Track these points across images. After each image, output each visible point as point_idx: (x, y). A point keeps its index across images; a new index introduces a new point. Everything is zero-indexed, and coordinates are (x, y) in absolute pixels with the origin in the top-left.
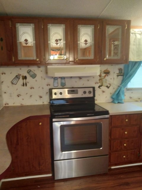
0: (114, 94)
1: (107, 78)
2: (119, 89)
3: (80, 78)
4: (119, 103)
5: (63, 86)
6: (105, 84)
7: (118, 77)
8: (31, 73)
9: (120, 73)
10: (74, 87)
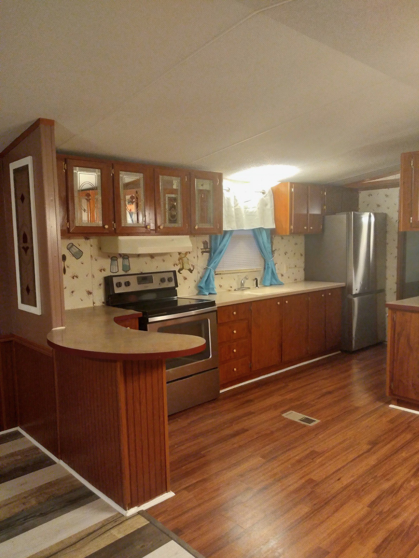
0: (200, 281)
2: (208, 273)
3: (152, 256)
5: (126, 271)
6: (187, 266)
7: (203, 254)
8: (74, 250)
9: (206, 249)
10: (143, 272)
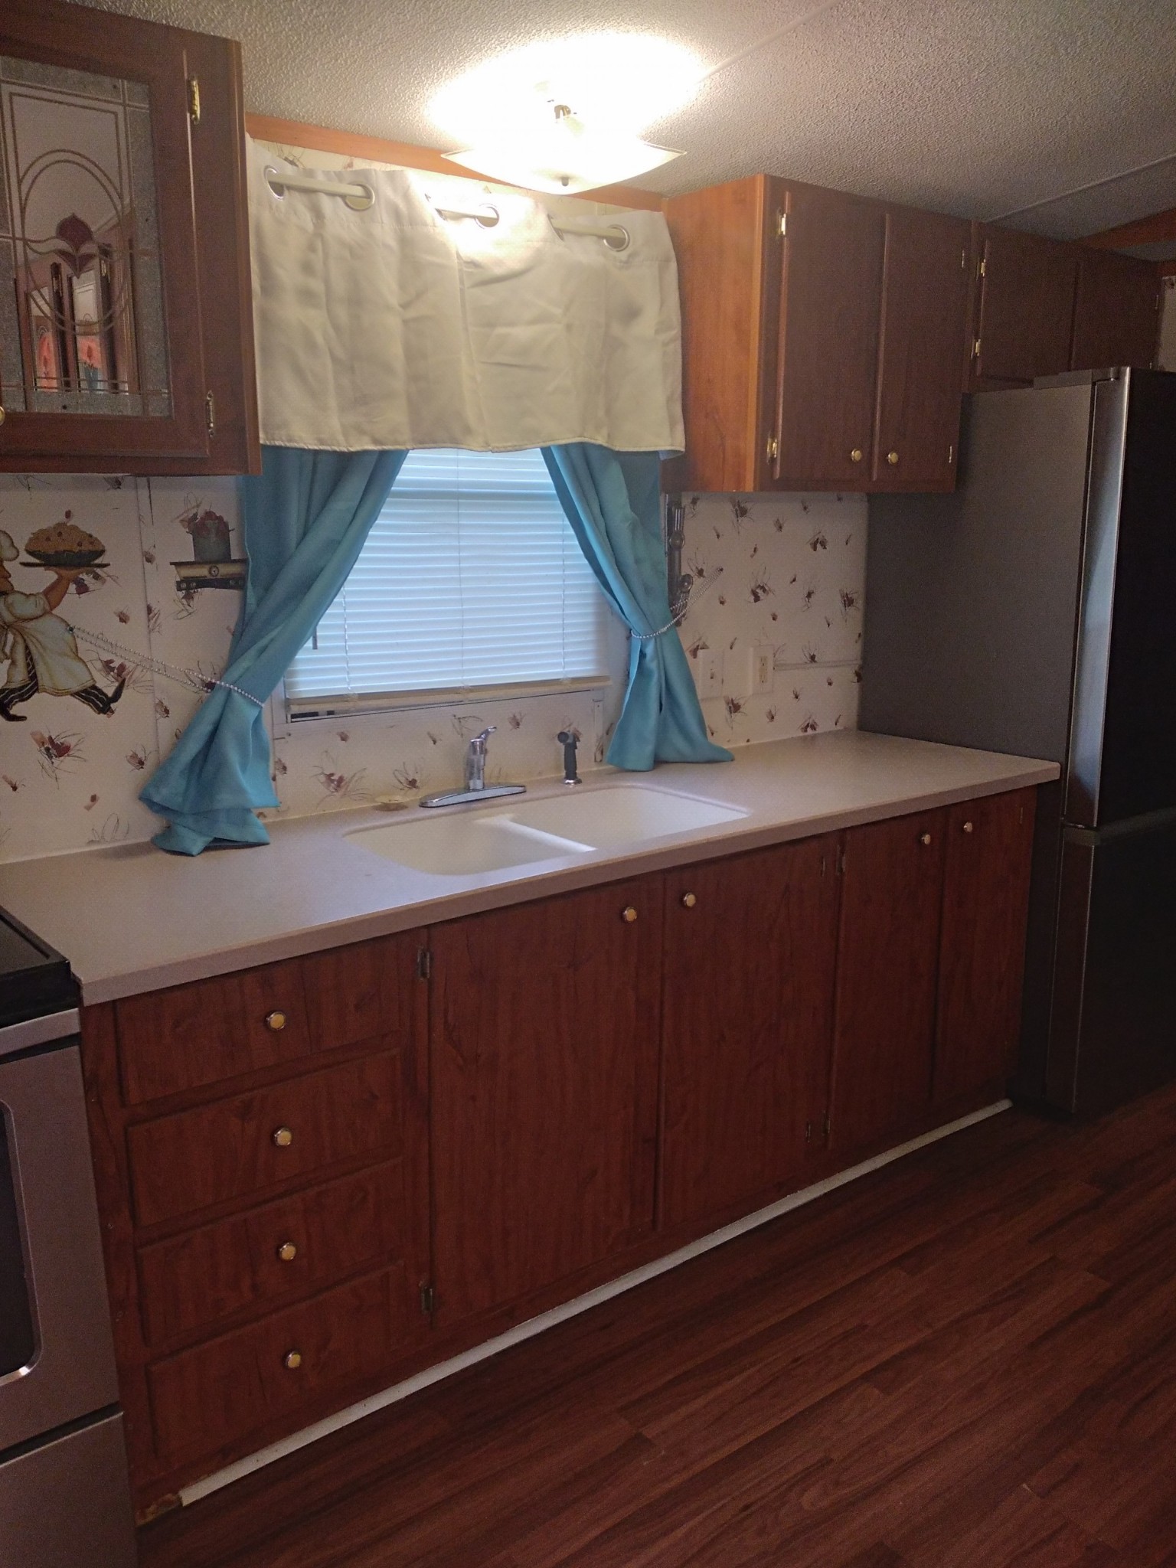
0: (163, 769)
1: (71, 605)
2: (211, 716)
4: (219, 844)
7: (189, 597)
9: (212, 563)
